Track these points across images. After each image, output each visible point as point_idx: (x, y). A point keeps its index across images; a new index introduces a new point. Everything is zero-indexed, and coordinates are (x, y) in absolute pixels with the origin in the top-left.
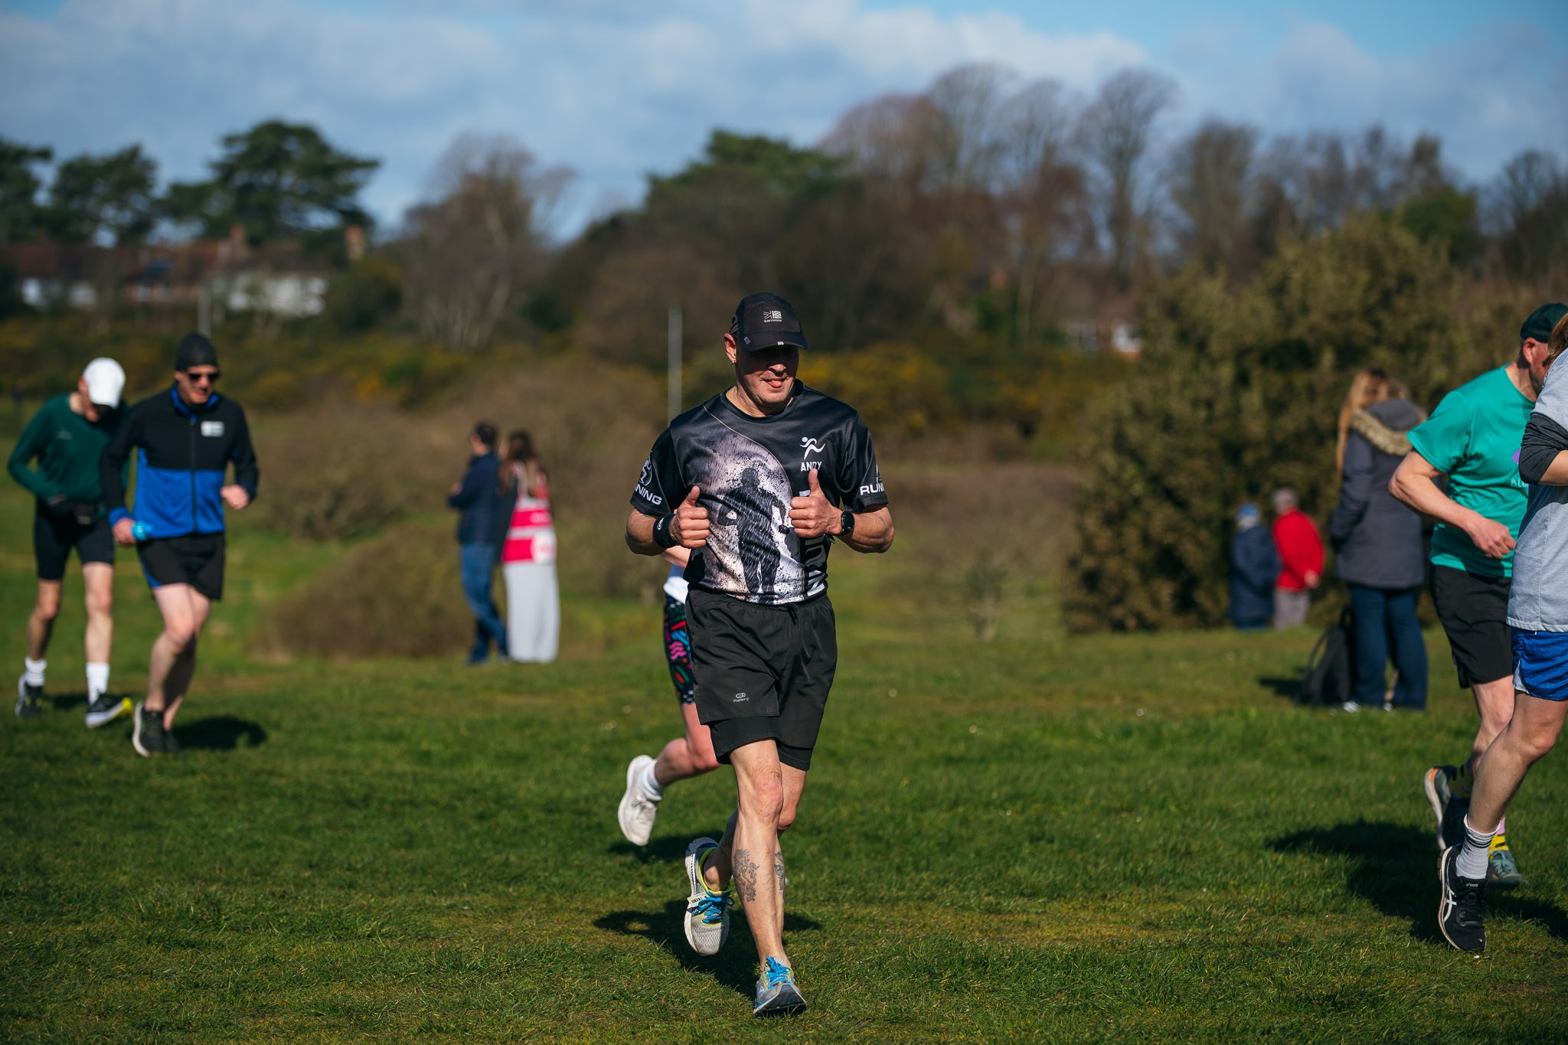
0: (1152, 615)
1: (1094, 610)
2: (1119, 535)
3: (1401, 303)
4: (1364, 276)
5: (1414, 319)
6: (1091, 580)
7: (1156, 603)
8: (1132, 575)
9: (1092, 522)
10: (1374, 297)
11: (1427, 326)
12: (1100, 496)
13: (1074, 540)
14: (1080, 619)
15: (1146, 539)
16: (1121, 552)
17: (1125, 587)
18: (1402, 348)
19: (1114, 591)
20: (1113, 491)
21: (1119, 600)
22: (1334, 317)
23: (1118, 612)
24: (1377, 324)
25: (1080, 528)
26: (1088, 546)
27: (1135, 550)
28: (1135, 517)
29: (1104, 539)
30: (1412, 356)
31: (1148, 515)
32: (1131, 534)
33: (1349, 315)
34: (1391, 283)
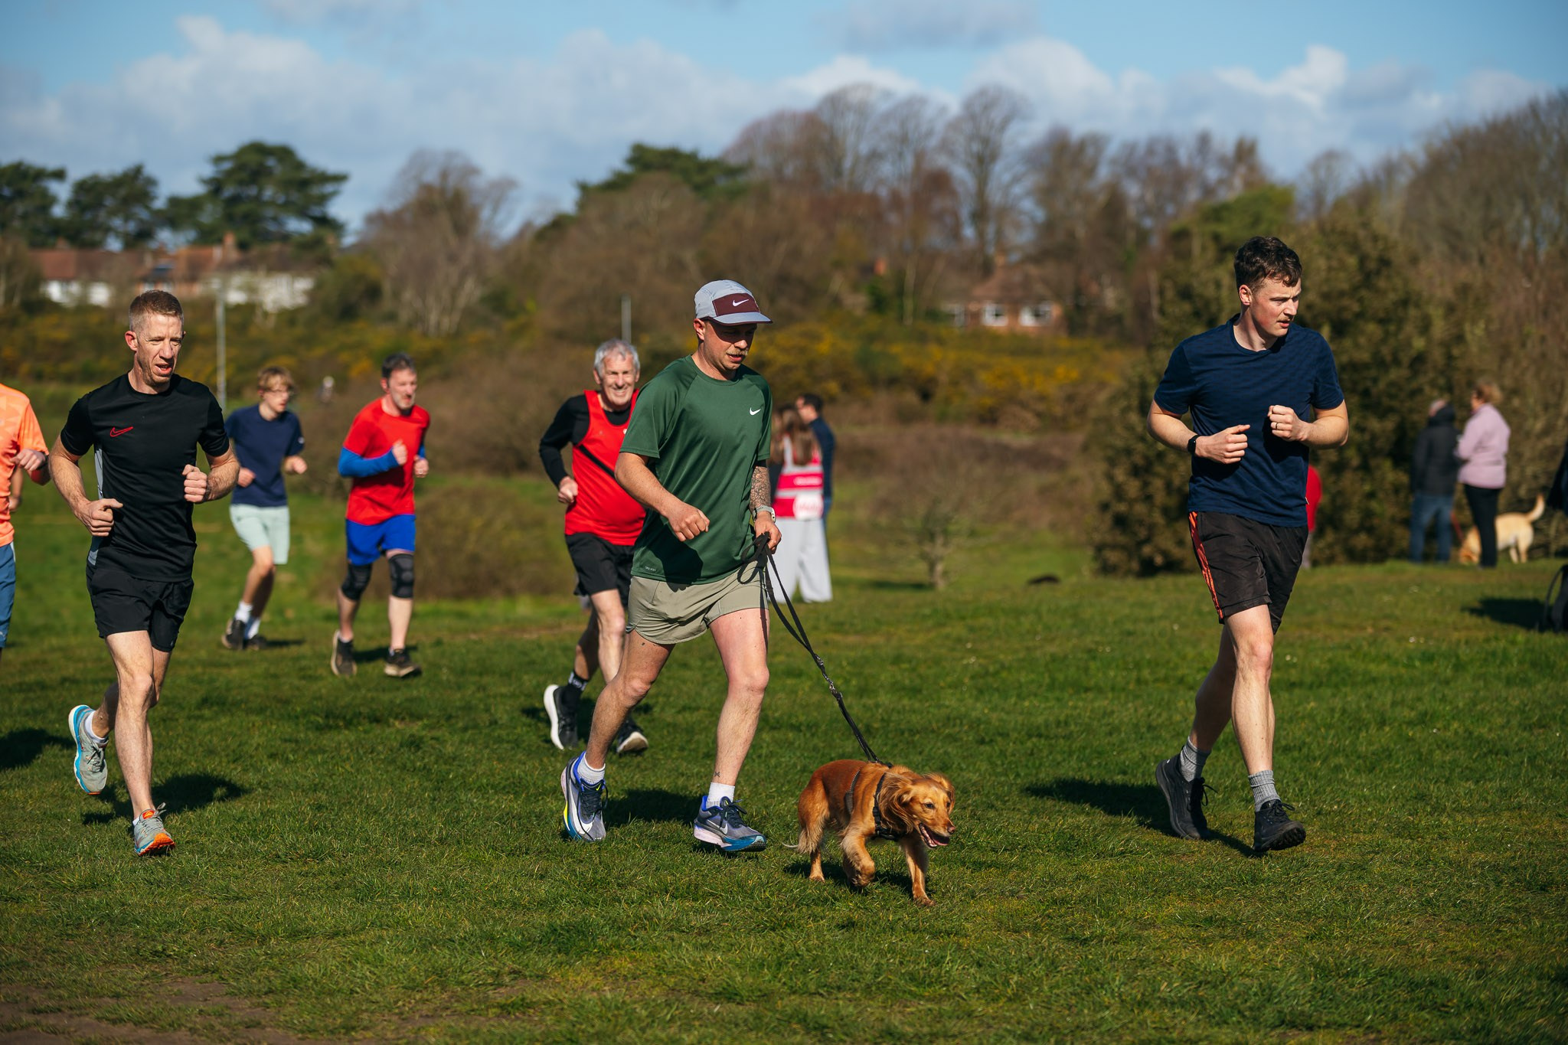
0: (1177, 552)
1: (1123, 548)
2: (1146, 484)
3: (1382, 283)
4: (1352, 261)
5: (1392, 296)
6: (1121, 522)
7: (1181, 543)
8: (1158, 518)
9: (1120, 475)
10: (1358, 278)
11: (1405, 303)
12: (1128, 452)
13: (1106, 489)
14: (1113, 557)
15: (1168, 486)
16: (1148, 498)
17: (1151, 528)
18: (1382, 322)
19: (1143, 533)
20: (1140, 447)
21: (1147, 540)
22: (1326, 296)
23: (1147, 550)
24: (1361, 300)
25: (1110, 478)
26: (1119, 493)
27: (1160, 498)
28: (1159, 469)
29: (1133, 487)
30: (1392, 328)
31: (1173, 467)
32: (1158, 484)
33: (1342, 294)
34: (1372, 265)
